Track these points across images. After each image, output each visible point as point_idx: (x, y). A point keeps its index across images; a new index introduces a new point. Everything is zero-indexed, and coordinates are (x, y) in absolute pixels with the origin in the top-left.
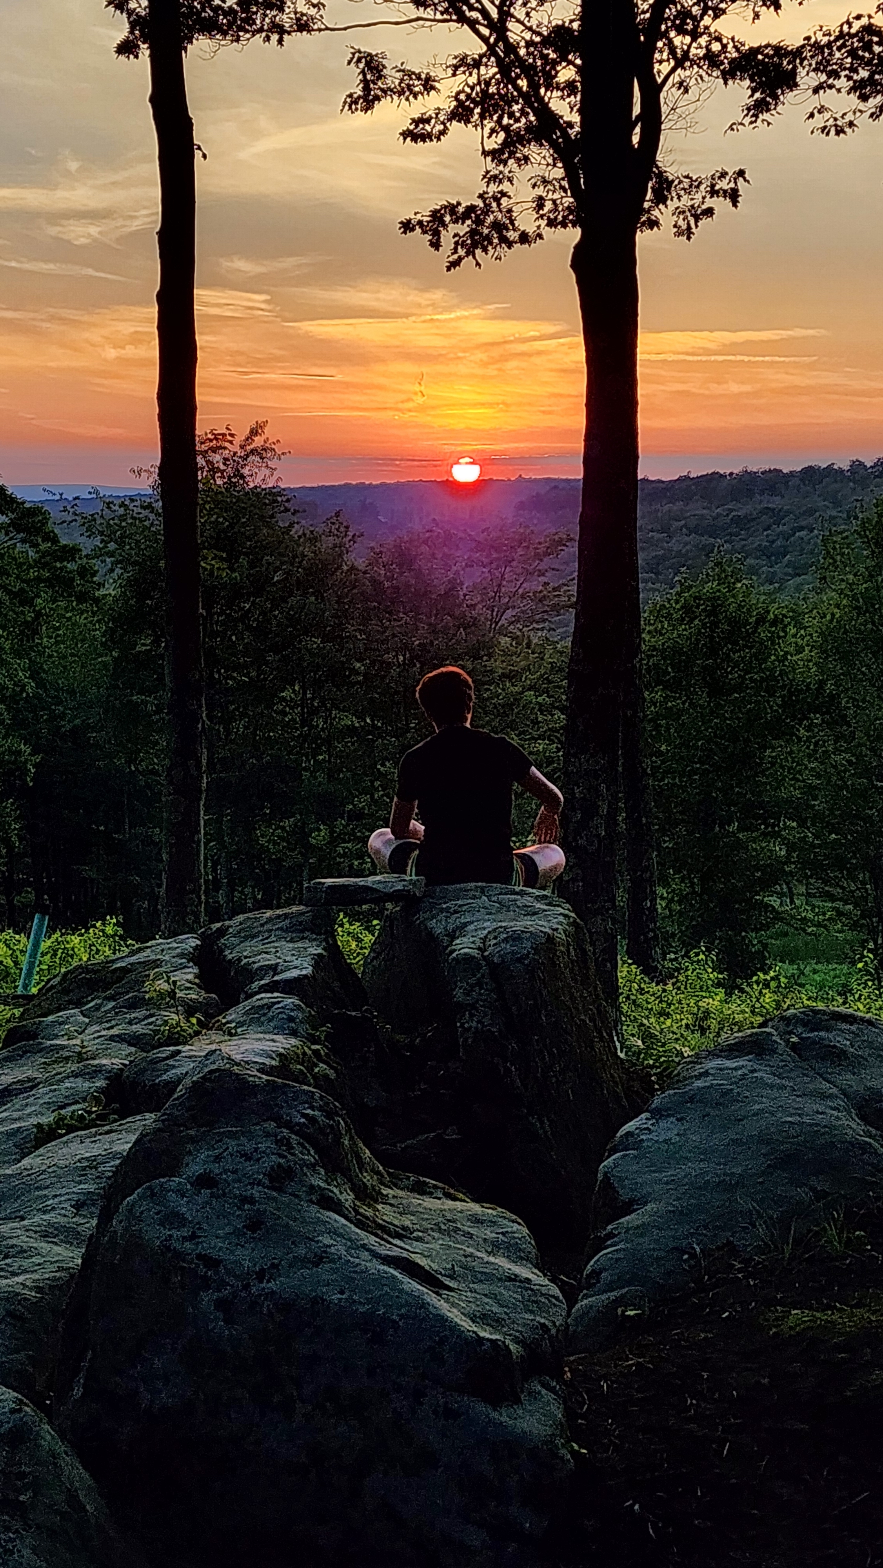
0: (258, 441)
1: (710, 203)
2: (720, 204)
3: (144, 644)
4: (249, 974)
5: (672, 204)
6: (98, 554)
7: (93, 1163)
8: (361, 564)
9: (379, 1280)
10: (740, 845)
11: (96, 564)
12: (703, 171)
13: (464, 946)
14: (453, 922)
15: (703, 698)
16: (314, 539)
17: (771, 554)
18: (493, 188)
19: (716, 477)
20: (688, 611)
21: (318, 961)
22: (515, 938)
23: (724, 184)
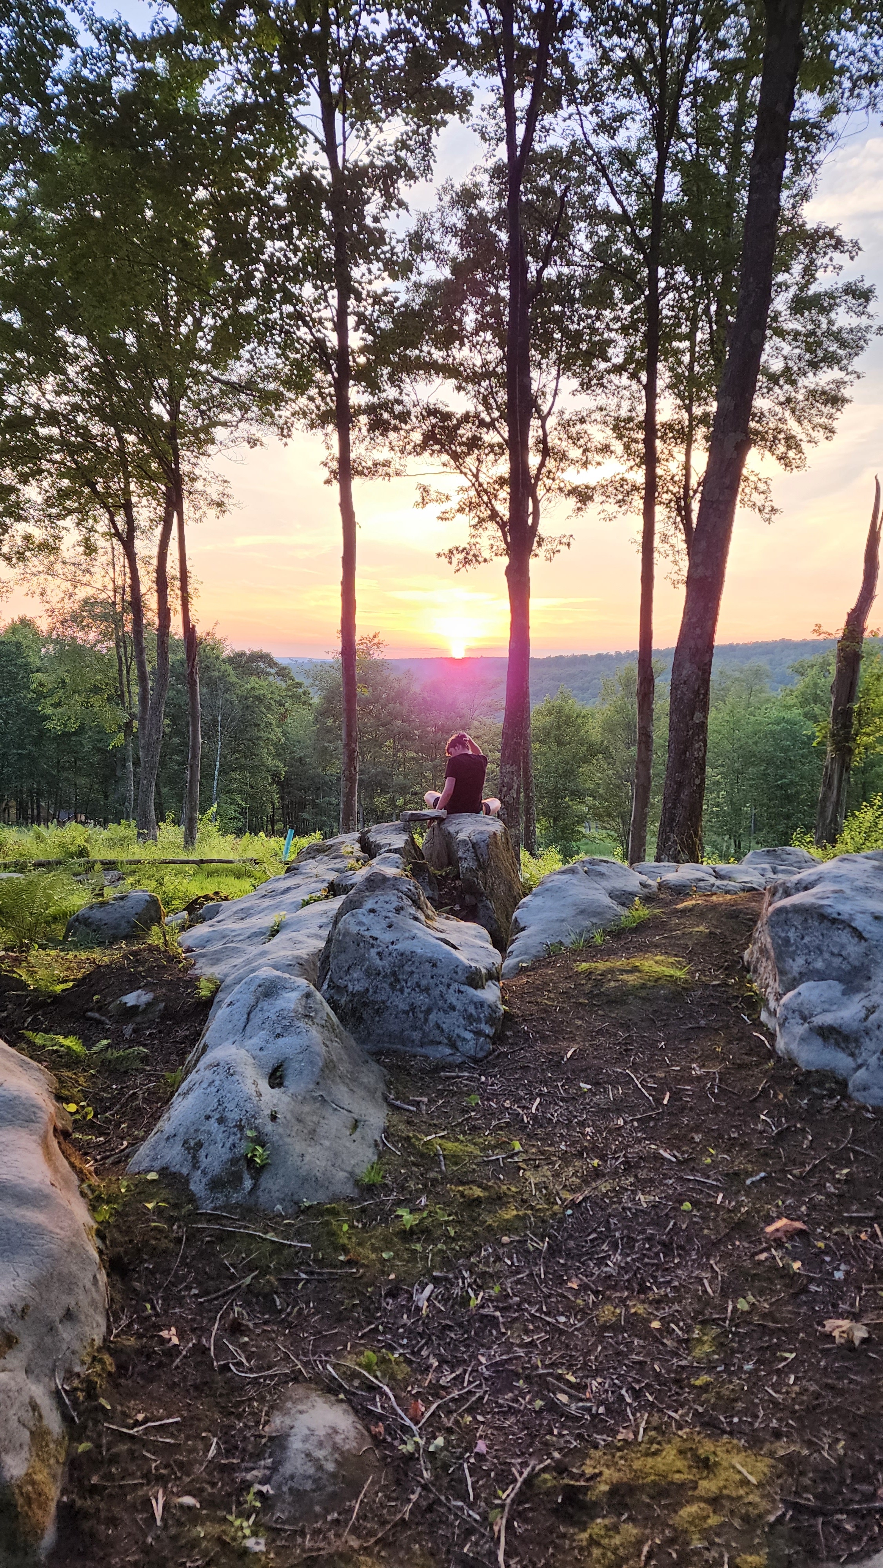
0: (376, 641)
1: (559, 547)
2: (563, 548)
3: (329, 722)
4: (379, 847)
5: (544, 548)
6: (312, 685)
7: (325, 912)
8: (418, 691)
9: (435, 946)
10: (568, 807)
11: (310, 690)
12: (557, 534)
13: (462, 836)
14: (457, 828)
15: (555, 747)
16: (399, 681)
17: (583, 690)
18: (473, 540)
19: (561, 657)
20: (550, 713)
21: (406, 842)
22: (481, 833)
23: (564, 540)
